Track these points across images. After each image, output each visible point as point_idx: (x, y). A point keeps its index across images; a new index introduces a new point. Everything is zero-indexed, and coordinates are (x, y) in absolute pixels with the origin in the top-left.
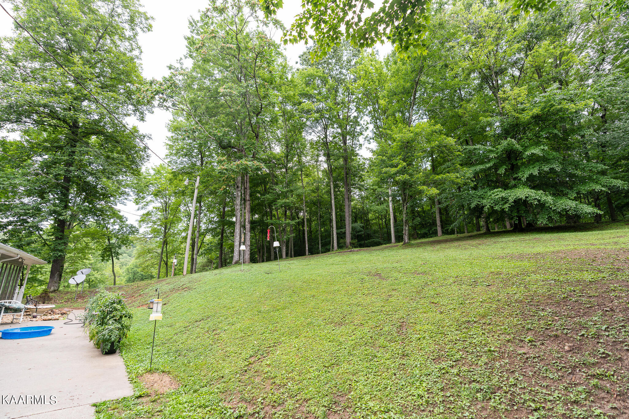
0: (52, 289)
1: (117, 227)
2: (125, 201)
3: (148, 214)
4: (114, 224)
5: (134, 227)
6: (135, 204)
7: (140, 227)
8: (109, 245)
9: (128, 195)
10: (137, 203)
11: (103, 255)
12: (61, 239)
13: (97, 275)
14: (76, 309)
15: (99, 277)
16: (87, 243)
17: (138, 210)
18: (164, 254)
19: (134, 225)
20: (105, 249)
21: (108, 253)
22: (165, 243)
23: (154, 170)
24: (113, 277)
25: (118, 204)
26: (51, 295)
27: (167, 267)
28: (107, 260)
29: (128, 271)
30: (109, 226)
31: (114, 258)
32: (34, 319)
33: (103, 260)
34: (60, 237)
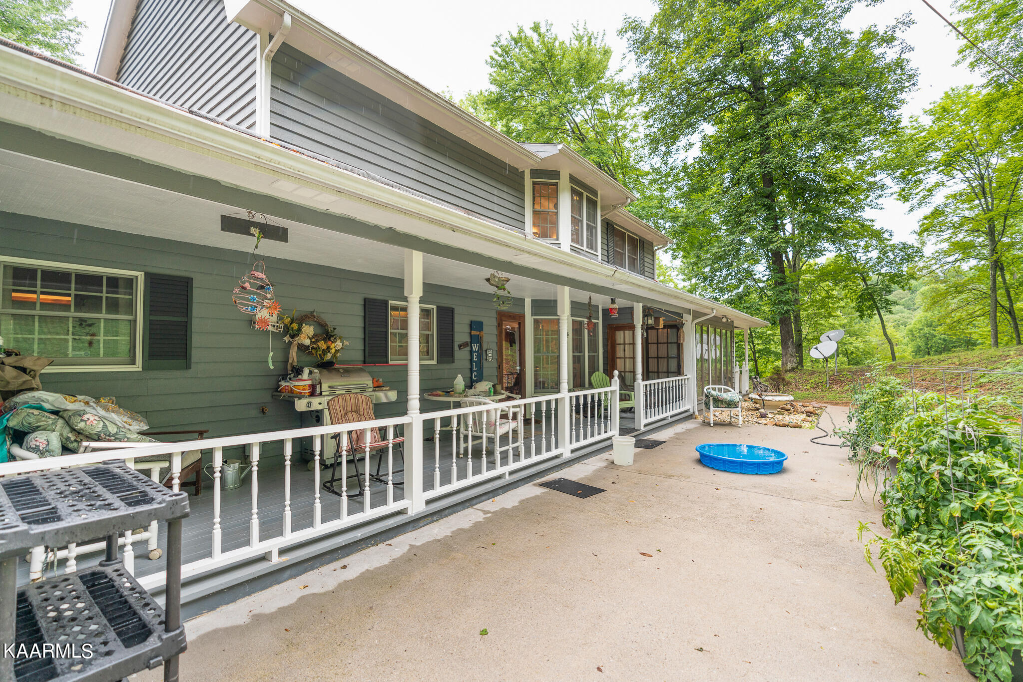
0: (789, 366)
1: (874, 254)
2: (880, 201)
3: (937, 212)
4: (866, 248)
5: (912, 247)
6: (901, 203)
7: (923, 243)
8: (866, 289)
9: (883, 187)
10: (905, 199)
11: (859, 307)
12: (782, 284)
13: (858, 343)
14: (832, 404)
15: (861, 346)
16: (827, 292)
17: (912, 210)
18: (1001, 292)
19: (910, 243)
20: (860, 297)
21: (867, 304)
22: (998, 266)
23: (931, 112)
24: (887, 345)
25: (867, 208)
26: (788, 377)
27: (1014, 319)
28: (870, 316)
29: (913, 335)
30: (858, 256)
31: (882, 313)
32: (763, 421)
33: (861, 317)
34: (779, 280)
